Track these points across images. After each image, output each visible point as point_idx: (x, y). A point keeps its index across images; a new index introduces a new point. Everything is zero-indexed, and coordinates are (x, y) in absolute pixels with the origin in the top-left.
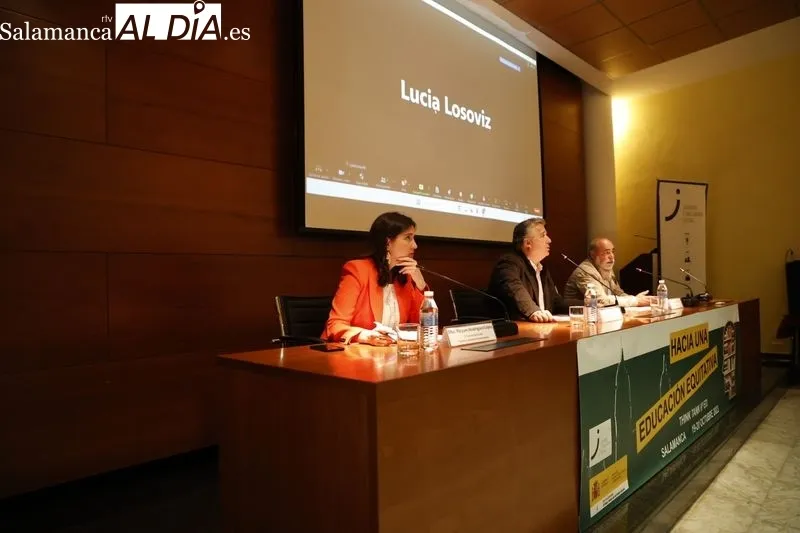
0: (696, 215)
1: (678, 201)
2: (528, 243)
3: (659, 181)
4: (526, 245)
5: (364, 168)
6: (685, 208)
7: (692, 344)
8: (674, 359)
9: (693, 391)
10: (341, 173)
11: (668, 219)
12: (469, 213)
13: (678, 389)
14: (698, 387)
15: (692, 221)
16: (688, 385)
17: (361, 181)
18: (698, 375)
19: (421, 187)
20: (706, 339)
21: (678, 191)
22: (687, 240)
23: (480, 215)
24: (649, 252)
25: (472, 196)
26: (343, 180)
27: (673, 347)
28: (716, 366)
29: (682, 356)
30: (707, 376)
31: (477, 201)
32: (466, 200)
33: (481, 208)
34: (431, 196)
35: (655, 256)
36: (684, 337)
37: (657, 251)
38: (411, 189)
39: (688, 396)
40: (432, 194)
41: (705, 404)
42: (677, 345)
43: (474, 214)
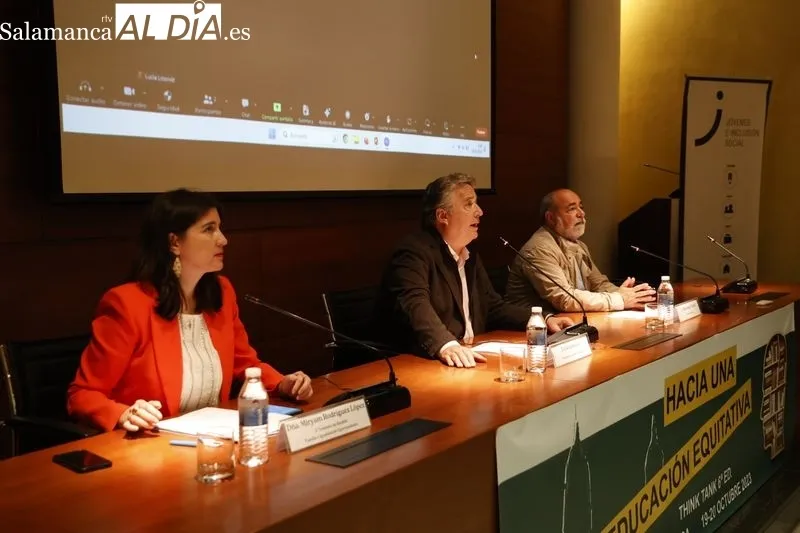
0: (748, 133)
1: (719, 113)
2: (444, 217)
3: (689, 79)
4: (439, 219)
5: (173, 80)
6: (728, 124)
7: (704, 386)
8: (669, 419)
9: (704, 461)
10: (128, 91)
11: (699, 142)
12: (362, 147)
13: (678, 463)
14: (713, 452)
15: (740, 144)
16: (696, 453)
17: (168, 104)
18: (715, 432)
19: (277, 107)
20: (731, 372)
21: (720, 95)
22: (730, 176)
23: (381, 148)
24: (666, 196)
25: (367, 116)
26: (132, 104)
27: (670, 399)
28: (749, 411)
29: (685, 409)
30: (730, 432)
31: (377, 125)
32: (356, 124)
33: (382, 136)
34: (295, 122)
35: (675, 202)
36: (692, 378)
37: (680, 194)
38: (258, 113)
39: (694, 470)
40: (296, 118)
41: (727, 475)
42: (677, 394)
43: (372, 147)
